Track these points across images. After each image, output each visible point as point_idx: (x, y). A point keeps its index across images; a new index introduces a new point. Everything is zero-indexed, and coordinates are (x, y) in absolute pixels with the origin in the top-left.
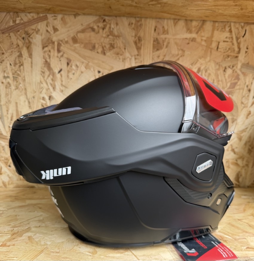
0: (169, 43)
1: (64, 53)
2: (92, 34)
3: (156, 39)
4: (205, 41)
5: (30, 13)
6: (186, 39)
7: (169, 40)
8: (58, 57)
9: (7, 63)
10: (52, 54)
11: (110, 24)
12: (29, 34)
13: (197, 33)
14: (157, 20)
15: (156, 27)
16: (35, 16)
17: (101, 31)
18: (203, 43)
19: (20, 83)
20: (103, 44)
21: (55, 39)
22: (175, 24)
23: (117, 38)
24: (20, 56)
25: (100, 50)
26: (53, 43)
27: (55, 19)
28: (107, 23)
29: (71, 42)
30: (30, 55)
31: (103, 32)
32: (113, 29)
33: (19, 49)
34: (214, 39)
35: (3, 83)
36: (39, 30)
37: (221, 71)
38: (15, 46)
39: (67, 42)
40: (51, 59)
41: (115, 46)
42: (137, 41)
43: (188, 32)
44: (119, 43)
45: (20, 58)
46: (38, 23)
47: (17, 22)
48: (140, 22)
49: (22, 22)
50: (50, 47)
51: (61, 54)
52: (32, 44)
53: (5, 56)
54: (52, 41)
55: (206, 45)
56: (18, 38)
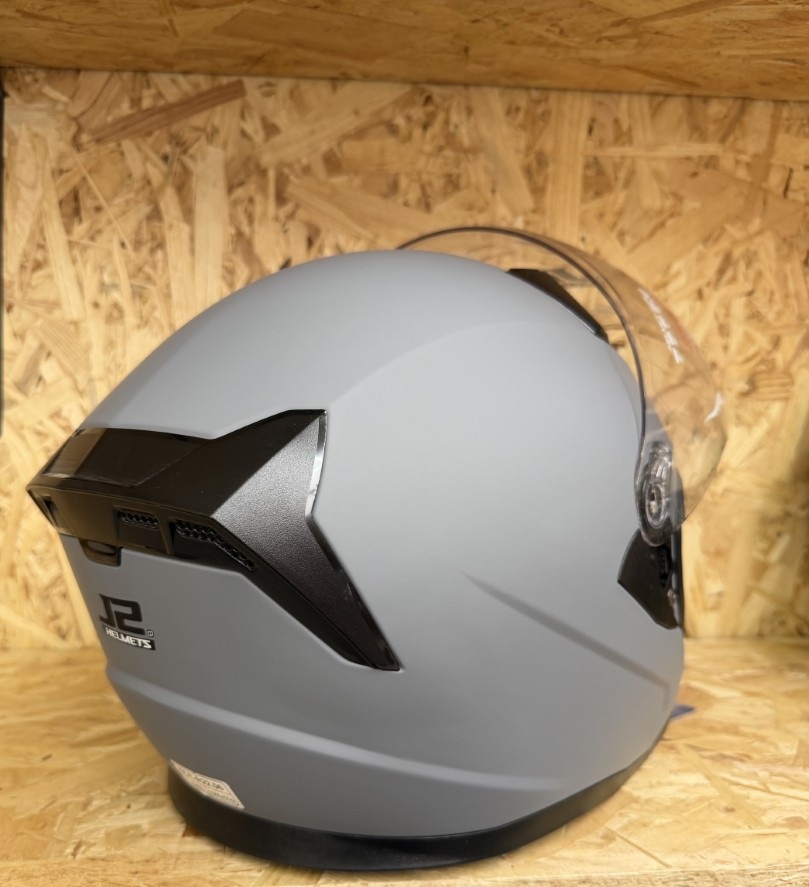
0: (632, 173)
1: (297, 206)
2: (390, 142)
3: (591, 160)
4: (748, 165)
5: (186, 73)
6: (688, 159)
7: (633, 163)
8: (277, 219)
9: (111, 241)
10: (258, 209)
11: (447, 111)
12: (184, 143)
13: (723, 140)
14: (599, 97)
15: (593, 120)
16: (204, 83)
17: (417, 132)
18: (742, 173)
19: (154, 308)
20: (425, 177)
21: (268, 159)
22: (655, 112)
23: (470, 156)
24: (156, 214)
25: (414, 195)
26: (263, 173)
27: (268, 94)
28: (437, 107)
29: (320, 169)
30: (188, 214)
31: (423, 136)
32: (456, 126)
33: (152, 192)
34: (775, 161)
35: (96, 305)
36: (215, 131)
37: (796, 262)
38: (137, 185)
39: (307, 170)
40: (256, 224)
41: (463, 183)
42: (534, 166)
43: (696, 136)
44: (475, 172)
45: (156, 224)
46: (213, 106)
47: (146, 103)
48: (543, 104)
49: (161, 103)
50: (251, 188)
51: (289, 208)
52: (194, 178)
53: (103, 217)
54: (258, 166)
55: (749, 179)
56: (146, 159)
